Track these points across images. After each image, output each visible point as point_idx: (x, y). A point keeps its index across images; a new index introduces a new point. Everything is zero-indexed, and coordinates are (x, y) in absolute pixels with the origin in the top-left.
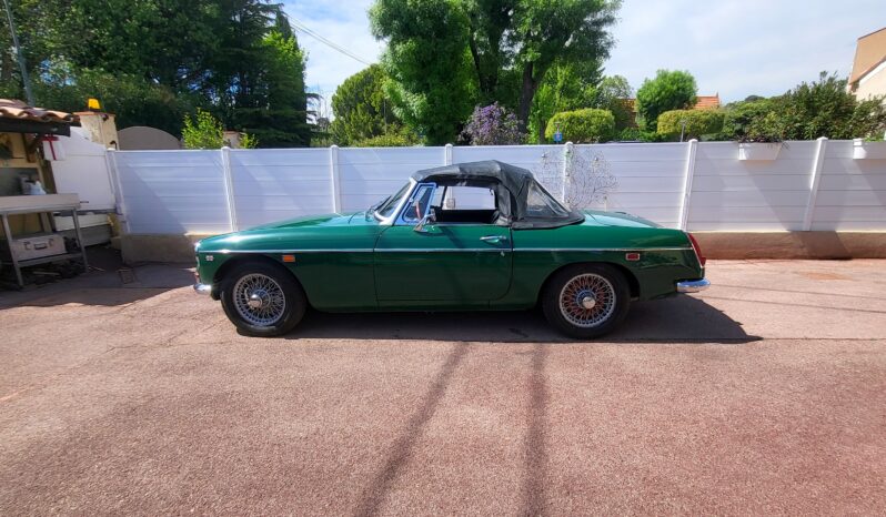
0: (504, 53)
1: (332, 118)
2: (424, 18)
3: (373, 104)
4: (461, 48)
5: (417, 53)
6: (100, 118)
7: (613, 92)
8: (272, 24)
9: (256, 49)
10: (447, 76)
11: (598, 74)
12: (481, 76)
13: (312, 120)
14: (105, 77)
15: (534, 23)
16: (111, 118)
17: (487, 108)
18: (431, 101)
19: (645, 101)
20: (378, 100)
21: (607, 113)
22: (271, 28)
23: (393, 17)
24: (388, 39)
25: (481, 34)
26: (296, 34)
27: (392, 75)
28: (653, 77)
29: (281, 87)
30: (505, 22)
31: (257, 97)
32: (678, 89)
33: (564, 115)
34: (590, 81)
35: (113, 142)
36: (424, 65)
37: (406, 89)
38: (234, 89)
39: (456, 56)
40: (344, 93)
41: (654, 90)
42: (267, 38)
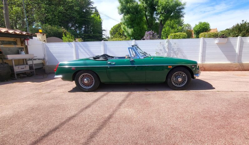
0: (154, 18)
1: (110, 36)
2: (132, 9)
3: (121, 32)
4: (142, 17)
5: (130, 18)
6: (42, 35)
7: (187, 28)
8: (94, 12)
9: (89, 18)
10: (138, 24)
11: (182, 23)
12: (148, 24)
13: (104, 37)
14: (49, 26)
15: (162, 10)
16: (45, 35)
17: (149, 32)
18: (134, 30)
19: (195, 30)
20: (122, 31)
21: (185, 34)
22: (93, 13)
23: (124, 9)
24: (123, 15)
25: (148, 13)
26: (100, 14)
27: (124, 24)
28: (198, 24)
29: (95, 28)
30: (154, 9)
31: (89, 31)
32: (205, 27)
33: (172, 34)
34: (180, 25)
35: (44, 41)
36: (132, 21)
37: (128, 27)
38: (83, 29)
39: (141, 19)
40: (113, 30)
41: (198, 27)
42: (92, 15)
